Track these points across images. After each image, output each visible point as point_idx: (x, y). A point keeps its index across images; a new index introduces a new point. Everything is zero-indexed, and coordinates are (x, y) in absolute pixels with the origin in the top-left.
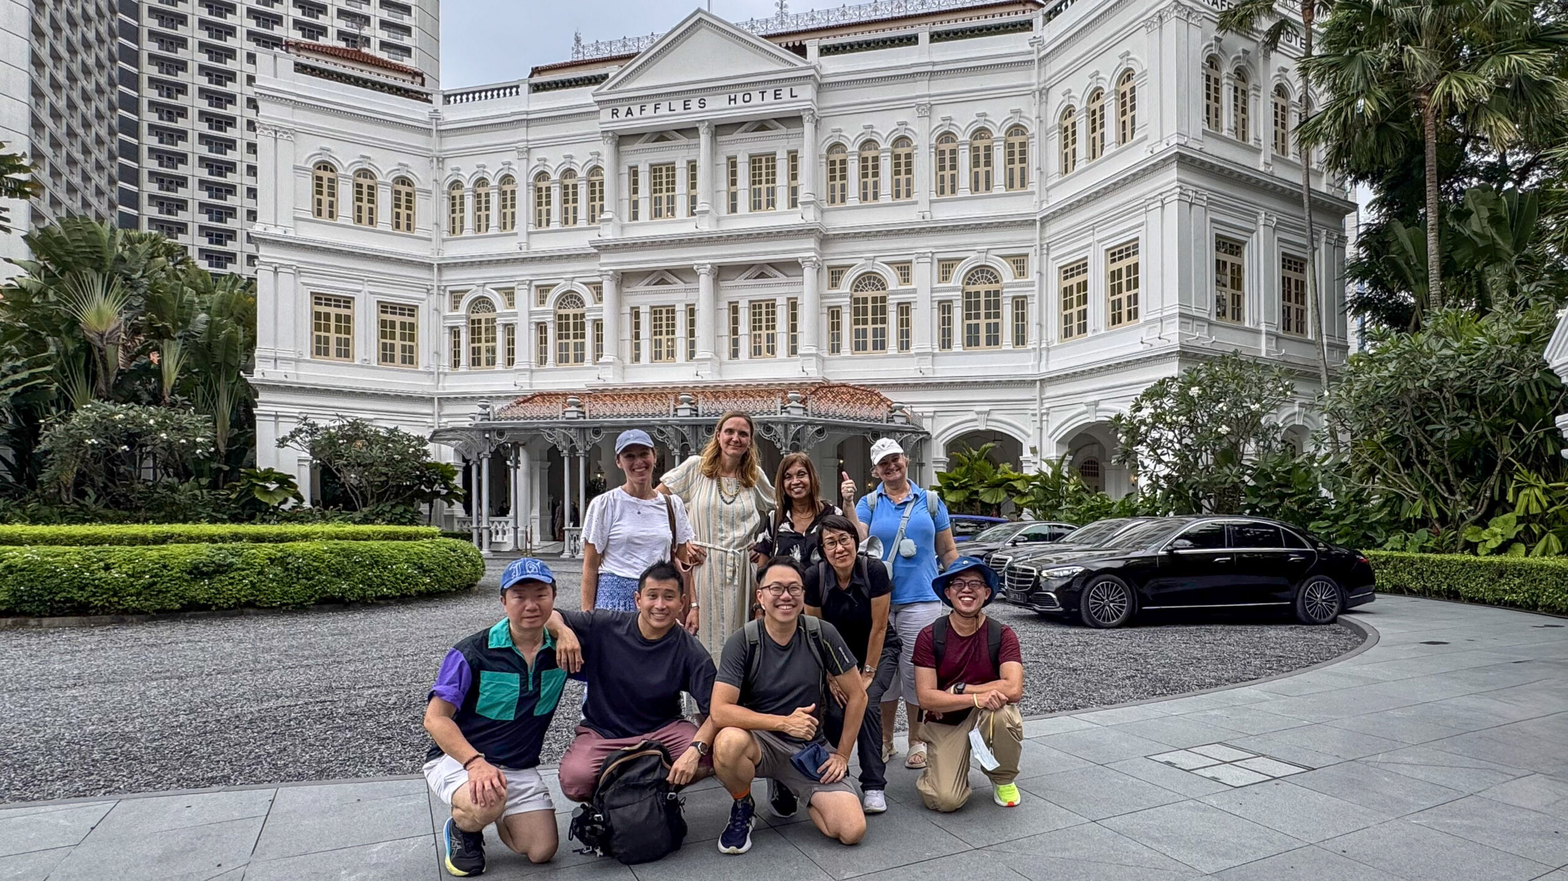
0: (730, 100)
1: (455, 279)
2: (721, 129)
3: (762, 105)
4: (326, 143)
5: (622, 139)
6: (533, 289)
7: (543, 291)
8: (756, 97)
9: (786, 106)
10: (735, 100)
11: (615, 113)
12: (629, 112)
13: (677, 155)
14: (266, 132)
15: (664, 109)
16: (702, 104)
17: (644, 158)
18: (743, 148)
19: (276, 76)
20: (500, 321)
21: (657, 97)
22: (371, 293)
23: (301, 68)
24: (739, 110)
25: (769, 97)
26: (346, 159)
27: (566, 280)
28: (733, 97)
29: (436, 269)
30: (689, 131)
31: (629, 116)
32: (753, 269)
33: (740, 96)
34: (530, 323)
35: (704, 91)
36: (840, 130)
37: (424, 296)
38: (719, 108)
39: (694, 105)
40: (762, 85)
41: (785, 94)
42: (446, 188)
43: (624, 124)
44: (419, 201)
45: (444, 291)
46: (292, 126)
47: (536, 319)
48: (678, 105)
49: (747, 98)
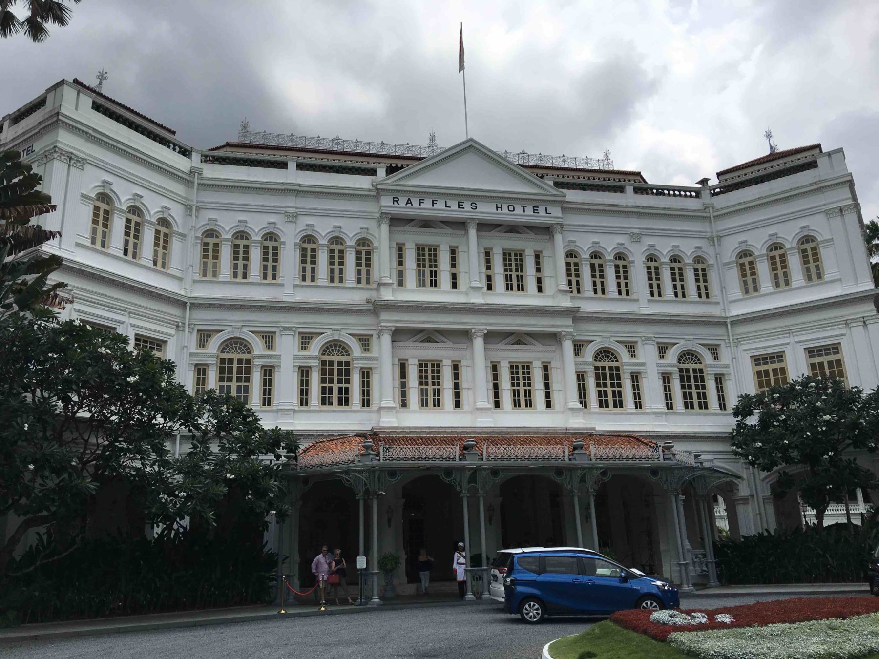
0: (497, 208)
1: (207, 318)
2: (485, 226)
3: (521, 215)
4: (109, 178)
5: (396, 221)
6: (297, 335)
7: (306, 340)
8: (519, 210)
9: (541, 218)
10: (501, 208)
11: (395, 200)
12: (409, 202)
13: (443, 242)
14: (63, 158)
15: (440, 205)
16: (474, 206)
17: (412, 239)
18: (499, 244)
19: (76, 109)
20: (257, 362)
21: (436, 195)
22: (132, 325)
23: (96, 107)
24: (505, 215)
25: (529, 210)
26: (124, 195)
27: (334, 330)
28: (499, 206)
29: (188, 308)
30: (460, 225)
31: (409, 205)
32: (512, 337)
33: (505, 207)
34: (294, 366)
35: (475, 197)
36: (574, 242)
37: (173, 332)
38: (487, 211)
39: (467, 206)
40: (524, 201)
41: (542, 211)
42: (199, 235)
43: (401, 208)
44: (176, 244)
45: (193, 329)
46: (84, 156)
47: (299, 363)
48: (454, 205)
49: (511, 208)
